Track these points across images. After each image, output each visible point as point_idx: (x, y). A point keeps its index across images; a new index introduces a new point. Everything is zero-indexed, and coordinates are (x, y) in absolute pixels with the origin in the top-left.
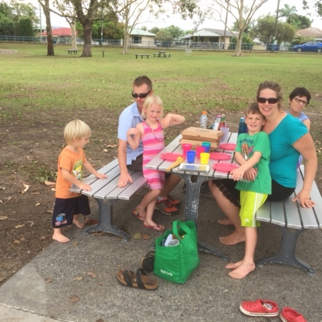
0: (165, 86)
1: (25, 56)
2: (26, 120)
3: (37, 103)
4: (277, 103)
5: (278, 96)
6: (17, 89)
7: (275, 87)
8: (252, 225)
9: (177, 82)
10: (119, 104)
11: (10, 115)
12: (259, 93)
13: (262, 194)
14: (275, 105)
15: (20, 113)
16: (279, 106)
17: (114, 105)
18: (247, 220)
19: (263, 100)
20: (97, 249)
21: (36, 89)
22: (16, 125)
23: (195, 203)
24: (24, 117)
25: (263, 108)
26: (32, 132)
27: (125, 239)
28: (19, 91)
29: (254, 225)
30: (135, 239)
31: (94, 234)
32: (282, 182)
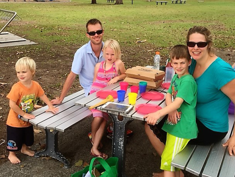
0: (170, 27)
1: (75, 4)
2: (50, 53)
3: (65, 39)
4: (206, 46)
5: (207, 40)
6: (56, 29)
7: (204, 31)
8: (170, 169)
9: (182, 23)
10: (126, 41)
11: (42, 48)
12: (188, 38)
13: (183, 139)
14: (205, 49)
15: (49, 47)
16: (209, 50)
17: (122, 41)
18: (166, 164)
19: (192, 44)
20: (38, 173)
21: (69, 29)
22: (41, 56)
23: (122, 141)
24: (51, 50)
25: (193, 52)
26: (50, 62)
27: (66, 166)
28: (57, 30)
29: (172, 170)
30: (76, 166)
31: (43, 158)
32: (211, 126)
